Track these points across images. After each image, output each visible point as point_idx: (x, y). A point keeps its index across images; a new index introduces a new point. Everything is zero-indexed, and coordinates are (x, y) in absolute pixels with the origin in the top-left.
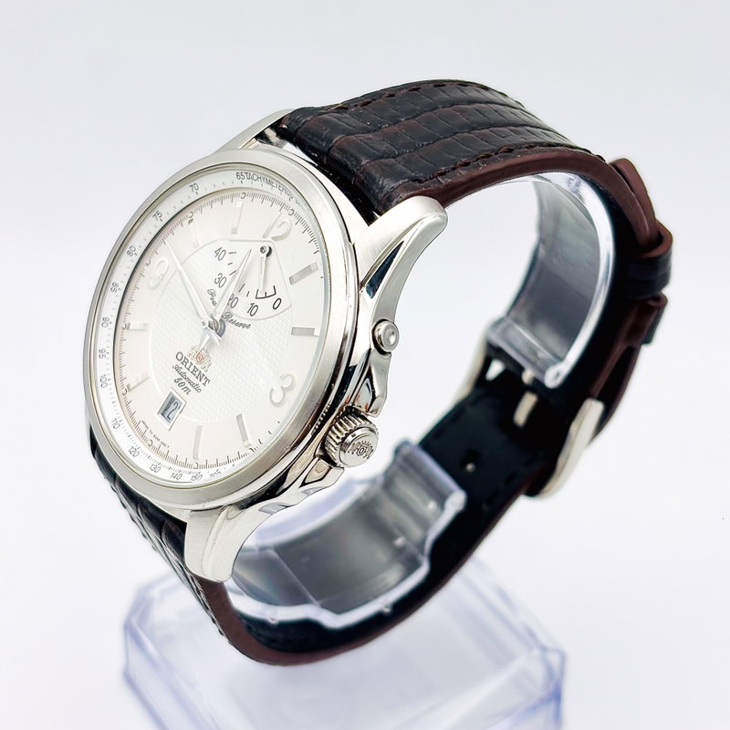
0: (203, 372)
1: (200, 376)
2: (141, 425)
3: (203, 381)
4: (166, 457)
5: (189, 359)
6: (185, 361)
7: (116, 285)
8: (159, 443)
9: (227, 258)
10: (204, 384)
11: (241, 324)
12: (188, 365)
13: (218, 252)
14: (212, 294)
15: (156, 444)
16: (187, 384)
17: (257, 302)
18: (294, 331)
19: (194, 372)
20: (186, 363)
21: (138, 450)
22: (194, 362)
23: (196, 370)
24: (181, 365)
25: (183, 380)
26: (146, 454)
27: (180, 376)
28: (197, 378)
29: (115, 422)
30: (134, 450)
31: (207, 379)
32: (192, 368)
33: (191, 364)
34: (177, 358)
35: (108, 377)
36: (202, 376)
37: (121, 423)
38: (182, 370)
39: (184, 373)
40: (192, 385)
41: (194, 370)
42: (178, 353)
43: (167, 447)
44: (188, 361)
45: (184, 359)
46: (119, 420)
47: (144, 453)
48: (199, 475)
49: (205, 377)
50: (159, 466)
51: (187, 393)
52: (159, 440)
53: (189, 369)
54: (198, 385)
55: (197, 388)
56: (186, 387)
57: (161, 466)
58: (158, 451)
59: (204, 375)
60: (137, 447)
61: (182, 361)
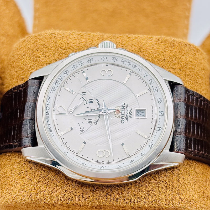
0: (121, 108)
1: (123, 108)
2: (154, 123)
3: (124, 106)
4: (155, 104)
6: (123, 118)
10: (124, 104)
12: (123, 116)
14: (96, 123)
16: (129, 112)
17: (88, 101)
19: (124, 111)
20: (123, 117)
21: (161, 113)
22: (121, 114)
23: (122, 111)
24: (125, 118)
25: (129, 114)
26: (160, 109)
27: (129, 117)
28: (124, 109)
29: (160, 130)
30: (162, 114)
31: (122, 104)
32: (123, 113)
33: (122, 114)
34: (124, 122)
35: (149, 147)
36: (123, 107)
37: (158, 128)
38: (126, 117)
39: (126, 116)
40: (128, 109)
41: (123, 112)
42: (123, 123)
43: (152, 106)
44: (122, 116)
45: (122, 119)
46: (158, 130)
47: (160, 111)
48: (150, 82)
49: (122, 105)
50: (159, 101)
51: (131, 110)
52: (153, 111)
53: (124, 114)
54: (126, 107)
55: (127, 107)
56: (130, 111)
57: (158, 100)
58: (156, 109)
59: (122, 107)
60: (160, 115)
61: (123, 119)
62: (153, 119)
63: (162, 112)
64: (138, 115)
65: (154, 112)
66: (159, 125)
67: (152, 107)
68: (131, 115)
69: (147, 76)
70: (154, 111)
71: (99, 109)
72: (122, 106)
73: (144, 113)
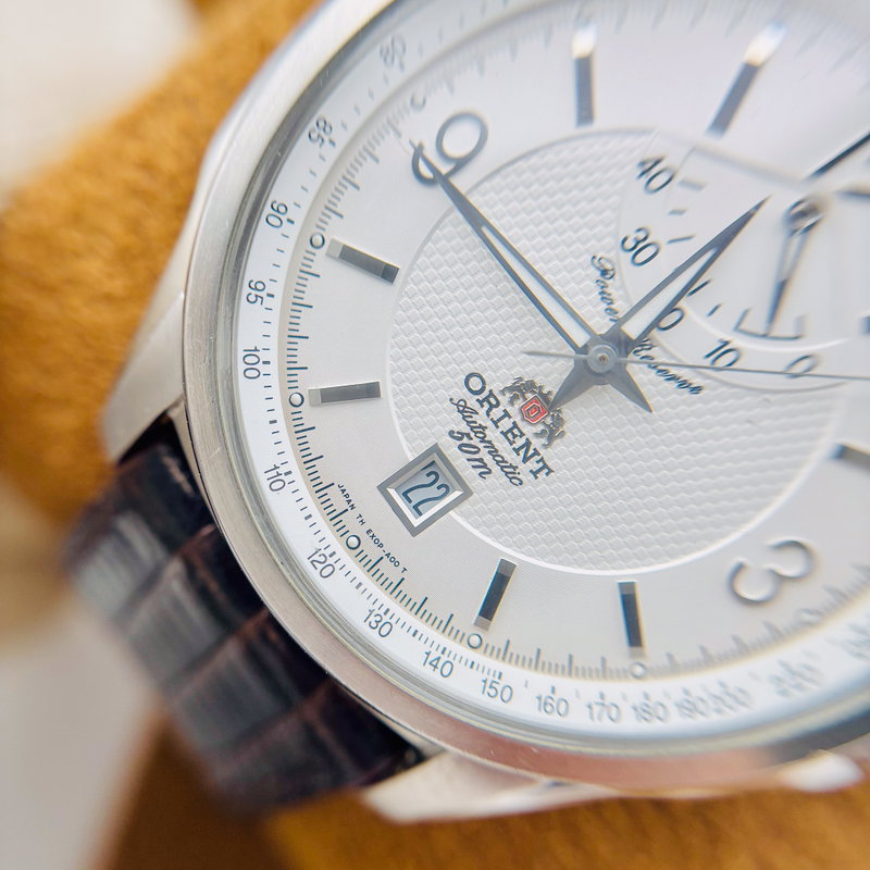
0: (537, 443)
1: (527, 452)
2: (334, 493)
3: (533, 465)
4: (395, 589)
5: (504, 400)
6: (490, 401)
7: (326, 126)
8: (378, 553)
9: (675, 195)
10: (535, 473)
11: (673, 378)
12: (497, 413)
13: (649, 168)
14: (604, 272)
16: (484, 454)
17: (737, 341)
19: (510, 435)
20: (492, 407)
21: (331, 561)
23: (515, 431)
24: (476, 406)
25: (475, 442)
26: (350, 577)
27: (467, 430)
28: (517, 451)
29: (274, 473)
30: (322, 559)
31: (545, 466)
32: (506, 424)
34: (467, 383)
35: (263, 356)
36: (531, 452)
37: (287, 479)
38: (475, 417)
39: (480, 426)
40: (498, 462)
41: (510, 430)
42: (472, 375)
43: (401, 568)
44: (498, 404)
45: (486, 393)
46: (282, 470)
47: (345, 571)
48: (503, 683)
49: (542, 460)
50: (386, 618)
51: (480, 474)
52: (381, 546)
53: (496, 423)
54: (516, 467)
55: (511, 473)
56: (481, 460)
57: (393, 621)
58: (372, 567)
59: (536, 453)
60: (328, 552)
61: (481, 397)
62: (347, 506)
63: (330, 569)
64: (433, 477)
65: (368, 546)
66: (297, 496)
67: (397, 564)
68: (460, 447)
69: (544, 703)
70: (373, 553)
71: (643, 353)
72: (537, 458)
73: (416, 507)
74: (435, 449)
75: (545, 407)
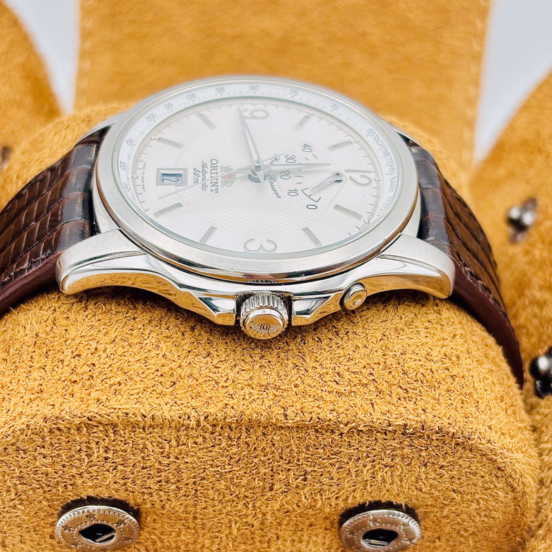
0: (219, 184)
1: (214, 184)
2: (142, 164)
3: (214, 188)
5: (219, 169)
6: (214, 167)
8: (141, 183)
9: (308, 155)
10: (212, 190)
11: (275, 191)
12: (214, 171)
13: (306, 146)
15: (139, 181)
16: (200, 179)
17: (300, 193)
18: (306, 230)
20: (214, 169)
21: (126, 168)
22: (219, 174)
23: (216, 178)
24: (209, 167)
25: (201, 174)
27: (201, 170)
28: (211, 183)
31: (217, 190)
32: (214, 175)
33: (217, 173)
34: (212, 160)
38: (206, 169)
39: (206, 172)
40: (203, 182)
41: (214, 177)
42: (215, 160)
43: (144, 190)
44: (217, 170)
45: (215, 165)
46: (133, 143)
49: (217, 188)
51: (194, 182)
52: (143, 182)
53: (211, 173)
54: (207, 186)
55: (204, 187)
56: (198, 179)
59: (217, 186)
61: (213, 165)
62: (142, 169)
68: (194, 173)
71: (271, 181)
74: (186, 170)
75: (230, 177)
